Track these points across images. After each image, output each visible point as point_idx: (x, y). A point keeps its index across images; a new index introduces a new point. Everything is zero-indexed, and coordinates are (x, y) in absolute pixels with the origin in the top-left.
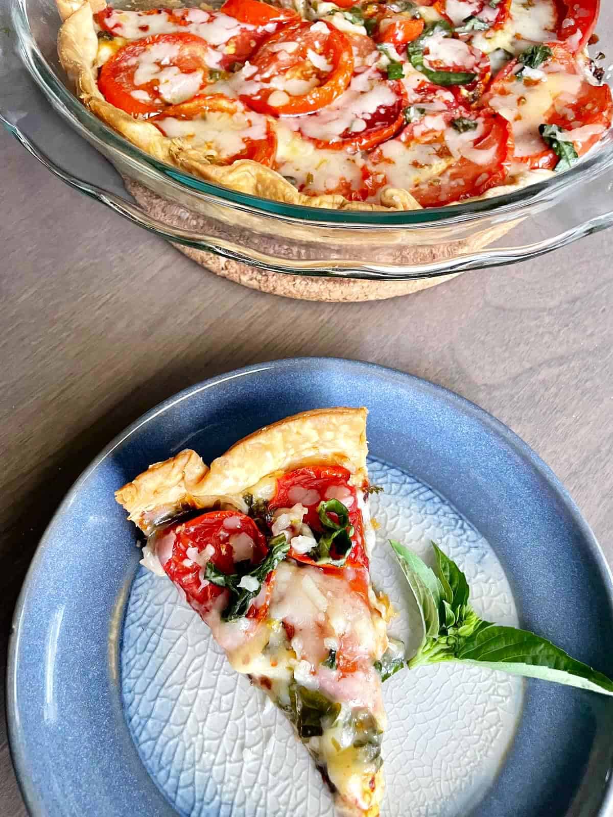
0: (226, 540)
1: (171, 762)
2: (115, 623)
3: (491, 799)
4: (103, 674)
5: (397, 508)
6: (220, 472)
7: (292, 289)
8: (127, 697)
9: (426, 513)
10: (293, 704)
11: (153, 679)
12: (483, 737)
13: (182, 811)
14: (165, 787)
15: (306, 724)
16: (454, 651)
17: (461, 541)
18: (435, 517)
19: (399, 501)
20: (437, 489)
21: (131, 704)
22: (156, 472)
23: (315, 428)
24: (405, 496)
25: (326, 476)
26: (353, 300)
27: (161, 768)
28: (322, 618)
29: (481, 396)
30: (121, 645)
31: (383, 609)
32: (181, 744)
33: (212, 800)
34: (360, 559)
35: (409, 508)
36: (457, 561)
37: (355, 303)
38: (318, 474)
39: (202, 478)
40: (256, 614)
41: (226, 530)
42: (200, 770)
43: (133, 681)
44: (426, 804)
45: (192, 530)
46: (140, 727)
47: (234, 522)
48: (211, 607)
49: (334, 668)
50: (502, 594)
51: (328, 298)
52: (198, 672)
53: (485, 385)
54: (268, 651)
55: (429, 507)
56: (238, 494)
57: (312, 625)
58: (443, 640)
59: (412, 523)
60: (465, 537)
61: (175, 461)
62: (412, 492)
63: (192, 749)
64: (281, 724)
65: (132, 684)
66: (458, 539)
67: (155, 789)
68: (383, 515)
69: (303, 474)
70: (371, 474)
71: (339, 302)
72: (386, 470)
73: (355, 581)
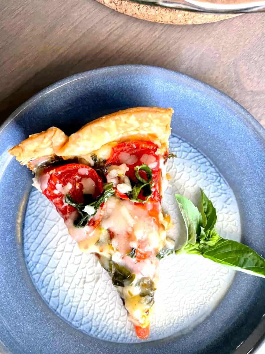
0: (79, 181)
1: (48, 285)
2: (20, 214)
3: (207, 321)
4: (14, 239)
5: (183, 167)
6: (74, 143)
7: (137, 12)
8: (26, 252)
9: (200, 171)
10: (111, 269)
11: (40, 244)
12: (209, 292)
13: (52, 308)
14: (45, 296)
15: (116, 279)
16: (202, 251)
17: (218, 189)
18: (205, 174)
19: (185, 163)
20: (209, 157)
21: (28, 255)
22: (34, 140)
23: (137, 120)
24: (189, 160)
25: (142, 148)
26: (176, 24)
27: (43, 287)
28: (130, 230)
29: (248, 98)
30: (23, 226)
31: (166, 224)
32: (53, 277)
33: (67, 304)
34: (157, 198)
35: (190, 167)
36: (212, 200)
37: (178, 25)
38: (138, 146)
39: (64, 145)
40: (94, 223)
41: (80, 175)
42: (62, 290)
43: (29, 244)
44: (174, 318)
45: (59, 173)
46: (33, 267)
47: (84, 171)
48: (68, 217)
49: (134, 257)
50: (235, 221)
51: (161, 20)
52: (64, 244)
53: (252, 91)
54: (98, 244)
55: (203, 168)
56: (87, 155)
57: (124, 233)
58: (197, 245)
59: (191, 177)
60: (220, 187)
61: (46, 134)
62: (194, 157)
63: (58, 280)
64: (105, 273)
65: (29, 246)
66: (216, 188)
67: (40, 297)
68: (175, 170)
69: (128, 145)
70: (171, 144)
71: (168, 24)
72: (181, 143)
73: (151, 211)
